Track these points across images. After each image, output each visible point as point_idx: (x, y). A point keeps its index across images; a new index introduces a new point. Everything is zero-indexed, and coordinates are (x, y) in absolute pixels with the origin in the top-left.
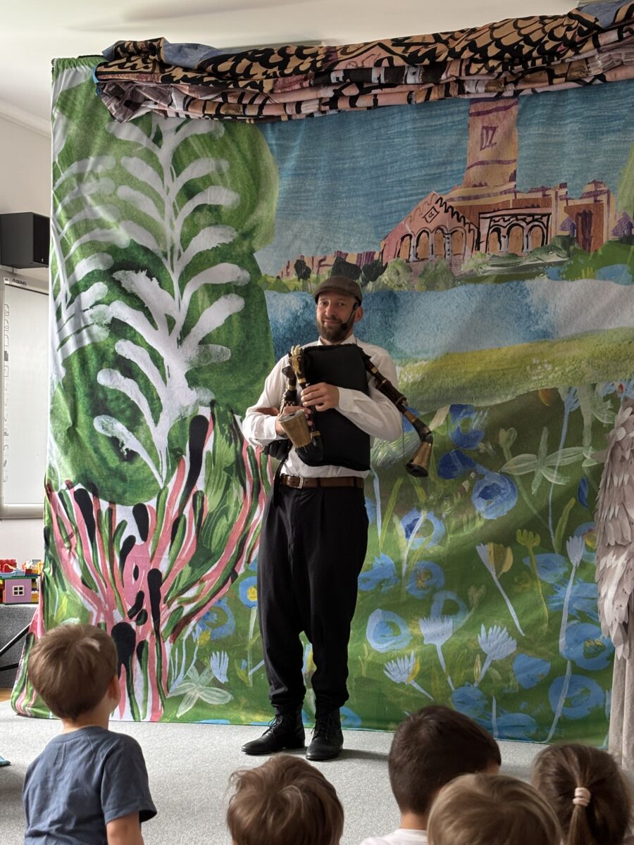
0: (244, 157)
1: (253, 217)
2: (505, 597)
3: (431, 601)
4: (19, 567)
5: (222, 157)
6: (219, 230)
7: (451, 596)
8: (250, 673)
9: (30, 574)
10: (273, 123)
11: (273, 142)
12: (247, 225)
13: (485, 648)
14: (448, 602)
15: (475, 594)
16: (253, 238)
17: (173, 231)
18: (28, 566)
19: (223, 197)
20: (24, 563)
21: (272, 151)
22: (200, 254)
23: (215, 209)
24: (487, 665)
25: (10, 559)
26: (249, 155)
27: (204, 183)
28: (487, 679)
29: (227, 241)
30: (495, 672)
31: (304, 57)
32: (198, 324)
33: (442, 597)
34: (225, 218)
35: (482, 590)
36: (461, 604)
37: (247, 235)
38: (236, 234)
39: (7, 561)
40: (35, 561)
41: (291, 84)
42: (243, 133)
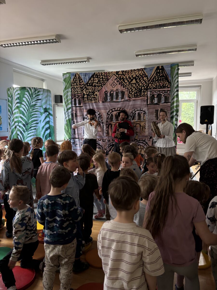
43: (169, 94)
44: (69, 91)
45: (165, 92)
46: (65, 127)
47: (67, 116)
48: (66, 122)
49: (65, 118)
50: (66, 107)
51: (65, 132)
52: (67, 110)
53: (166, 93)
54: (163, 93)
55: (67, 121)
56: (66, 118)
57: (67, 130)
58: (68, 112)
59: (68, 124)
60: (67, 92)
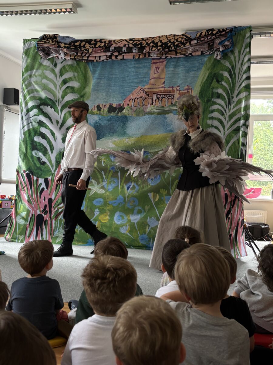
0: (82, 72)
1: (84, 91)
2: (156, 208)
3: (134, 209)
4: (7, 197)
5: (75, 72)
6: (74, 94)
7: (140, 208)
8: (79, 230)
9: (10, 199)
10: (91, 62)
11: (91, 68)
12: (83, 93)
13: (149, 223)
14: (139, 210)
15: (147, 208)
16: (84, 97)
17: (59, 95)
18: (10, 197)
19: (75, 84)
20: (8, 196)
21: (91, 71)
22: (68, 102)
23: (72, 88)
24: (150, 228)
25: (4, 195)
26: (84, 71)
27: (70, 80)
28: (150, 232)
29: (76, 98)
30: (152, 230)
31: (102, 42)
32: (66, 123)
33: (137, 208)
34: (75, 91)
35: (149, 206)
36: (142, 210)
37: (82, 96)
38: (79, 96)
39: (3, 195)
40: (12, 196)
41: (98, 50)
42: (82, 65)
44: (33, 73)
46: (20, 145)
47: (25, 123)
48: (23, 136)
50: (26, 106)
52: (26, 112)
56: (23, 127)
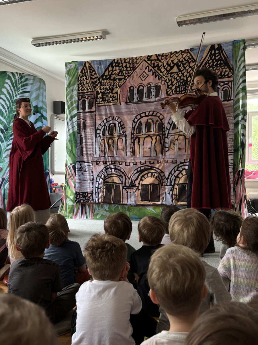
43: (230, 86)
44: (75, 88)
45: (224, 84)
46: (67, 144)
47: (70, 127)
48: (69, 137)
49: (67, 131)
50: (70, 114)
51: (67, 153)
52: (70, 119)
53: (226, 86)
54: (221, 86)
55: (70, 135)
56: (69, 130)
57: (71, 149)
58: (73, 121)
59: (73, 139)
60: (71, 91)
